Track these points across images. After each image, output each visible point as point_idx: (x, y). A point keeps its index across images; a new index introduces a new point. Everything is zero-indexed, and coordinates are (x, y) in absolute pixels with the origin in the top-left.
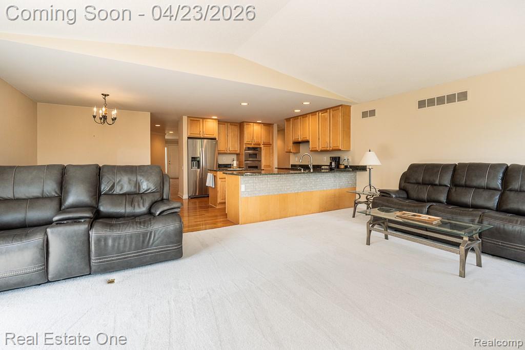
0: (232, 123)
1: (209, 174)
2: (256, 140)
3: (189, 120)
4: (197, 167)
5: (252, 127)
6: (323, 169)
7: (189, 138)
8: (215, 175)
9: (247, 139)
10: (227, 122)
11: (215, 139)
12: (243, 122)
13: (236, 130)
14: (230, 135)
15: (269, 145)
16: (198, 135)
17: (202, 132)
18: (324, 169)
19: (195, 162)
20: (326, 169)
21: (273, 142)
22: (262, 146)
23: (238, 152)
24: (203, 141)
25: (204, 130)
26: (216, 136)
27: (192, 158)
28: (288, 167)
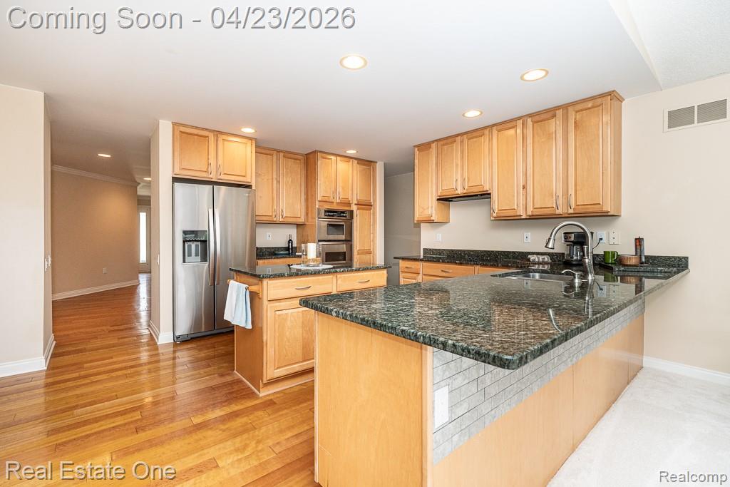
0: (289, 155)
1: (233, 285)
2: (341, 195)
3: (177, 133)
4: (199, 258)
5: (334, 166)
6: (535, 263)
7: (175, 180)
8: (254, 288)
9: (323, 190)
10: (278, 151)
11: (249, 187)
12: (315, 152)
13: (298, 169)
14: (283, 180)
15: (366, 205)
16: (204, 175)
17: (213, 167)
18: (539, 263)
19: (193, 246)
20: (543, 263)
21: (375, 200)
22: (354, 208)
23: (302, 220)
24: (219, 191)
25: (220, 162)
26: (250, 178)
27: (185, 233)
28: (414, 254)
